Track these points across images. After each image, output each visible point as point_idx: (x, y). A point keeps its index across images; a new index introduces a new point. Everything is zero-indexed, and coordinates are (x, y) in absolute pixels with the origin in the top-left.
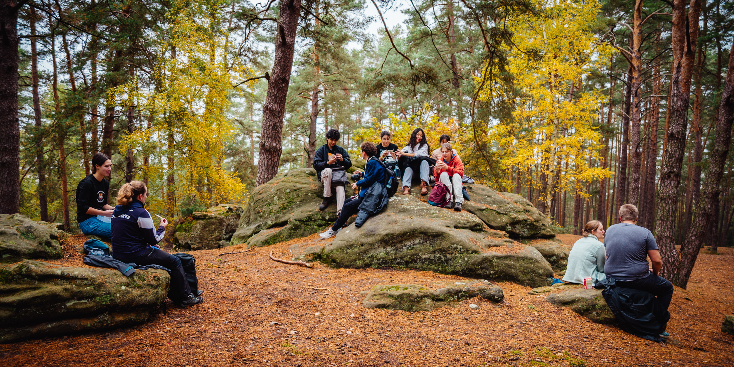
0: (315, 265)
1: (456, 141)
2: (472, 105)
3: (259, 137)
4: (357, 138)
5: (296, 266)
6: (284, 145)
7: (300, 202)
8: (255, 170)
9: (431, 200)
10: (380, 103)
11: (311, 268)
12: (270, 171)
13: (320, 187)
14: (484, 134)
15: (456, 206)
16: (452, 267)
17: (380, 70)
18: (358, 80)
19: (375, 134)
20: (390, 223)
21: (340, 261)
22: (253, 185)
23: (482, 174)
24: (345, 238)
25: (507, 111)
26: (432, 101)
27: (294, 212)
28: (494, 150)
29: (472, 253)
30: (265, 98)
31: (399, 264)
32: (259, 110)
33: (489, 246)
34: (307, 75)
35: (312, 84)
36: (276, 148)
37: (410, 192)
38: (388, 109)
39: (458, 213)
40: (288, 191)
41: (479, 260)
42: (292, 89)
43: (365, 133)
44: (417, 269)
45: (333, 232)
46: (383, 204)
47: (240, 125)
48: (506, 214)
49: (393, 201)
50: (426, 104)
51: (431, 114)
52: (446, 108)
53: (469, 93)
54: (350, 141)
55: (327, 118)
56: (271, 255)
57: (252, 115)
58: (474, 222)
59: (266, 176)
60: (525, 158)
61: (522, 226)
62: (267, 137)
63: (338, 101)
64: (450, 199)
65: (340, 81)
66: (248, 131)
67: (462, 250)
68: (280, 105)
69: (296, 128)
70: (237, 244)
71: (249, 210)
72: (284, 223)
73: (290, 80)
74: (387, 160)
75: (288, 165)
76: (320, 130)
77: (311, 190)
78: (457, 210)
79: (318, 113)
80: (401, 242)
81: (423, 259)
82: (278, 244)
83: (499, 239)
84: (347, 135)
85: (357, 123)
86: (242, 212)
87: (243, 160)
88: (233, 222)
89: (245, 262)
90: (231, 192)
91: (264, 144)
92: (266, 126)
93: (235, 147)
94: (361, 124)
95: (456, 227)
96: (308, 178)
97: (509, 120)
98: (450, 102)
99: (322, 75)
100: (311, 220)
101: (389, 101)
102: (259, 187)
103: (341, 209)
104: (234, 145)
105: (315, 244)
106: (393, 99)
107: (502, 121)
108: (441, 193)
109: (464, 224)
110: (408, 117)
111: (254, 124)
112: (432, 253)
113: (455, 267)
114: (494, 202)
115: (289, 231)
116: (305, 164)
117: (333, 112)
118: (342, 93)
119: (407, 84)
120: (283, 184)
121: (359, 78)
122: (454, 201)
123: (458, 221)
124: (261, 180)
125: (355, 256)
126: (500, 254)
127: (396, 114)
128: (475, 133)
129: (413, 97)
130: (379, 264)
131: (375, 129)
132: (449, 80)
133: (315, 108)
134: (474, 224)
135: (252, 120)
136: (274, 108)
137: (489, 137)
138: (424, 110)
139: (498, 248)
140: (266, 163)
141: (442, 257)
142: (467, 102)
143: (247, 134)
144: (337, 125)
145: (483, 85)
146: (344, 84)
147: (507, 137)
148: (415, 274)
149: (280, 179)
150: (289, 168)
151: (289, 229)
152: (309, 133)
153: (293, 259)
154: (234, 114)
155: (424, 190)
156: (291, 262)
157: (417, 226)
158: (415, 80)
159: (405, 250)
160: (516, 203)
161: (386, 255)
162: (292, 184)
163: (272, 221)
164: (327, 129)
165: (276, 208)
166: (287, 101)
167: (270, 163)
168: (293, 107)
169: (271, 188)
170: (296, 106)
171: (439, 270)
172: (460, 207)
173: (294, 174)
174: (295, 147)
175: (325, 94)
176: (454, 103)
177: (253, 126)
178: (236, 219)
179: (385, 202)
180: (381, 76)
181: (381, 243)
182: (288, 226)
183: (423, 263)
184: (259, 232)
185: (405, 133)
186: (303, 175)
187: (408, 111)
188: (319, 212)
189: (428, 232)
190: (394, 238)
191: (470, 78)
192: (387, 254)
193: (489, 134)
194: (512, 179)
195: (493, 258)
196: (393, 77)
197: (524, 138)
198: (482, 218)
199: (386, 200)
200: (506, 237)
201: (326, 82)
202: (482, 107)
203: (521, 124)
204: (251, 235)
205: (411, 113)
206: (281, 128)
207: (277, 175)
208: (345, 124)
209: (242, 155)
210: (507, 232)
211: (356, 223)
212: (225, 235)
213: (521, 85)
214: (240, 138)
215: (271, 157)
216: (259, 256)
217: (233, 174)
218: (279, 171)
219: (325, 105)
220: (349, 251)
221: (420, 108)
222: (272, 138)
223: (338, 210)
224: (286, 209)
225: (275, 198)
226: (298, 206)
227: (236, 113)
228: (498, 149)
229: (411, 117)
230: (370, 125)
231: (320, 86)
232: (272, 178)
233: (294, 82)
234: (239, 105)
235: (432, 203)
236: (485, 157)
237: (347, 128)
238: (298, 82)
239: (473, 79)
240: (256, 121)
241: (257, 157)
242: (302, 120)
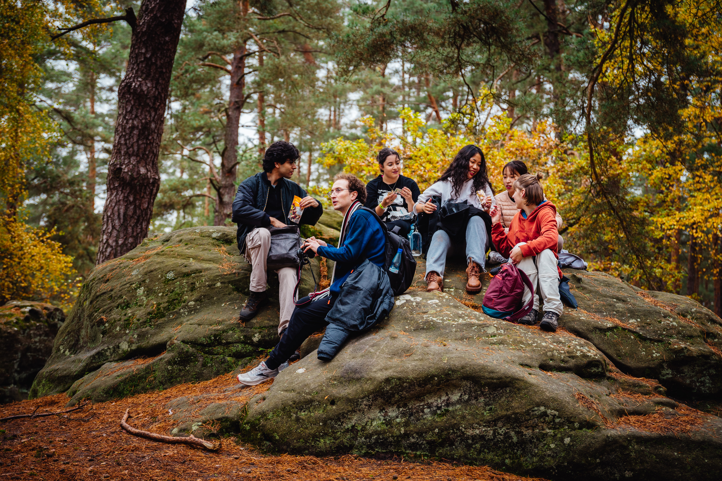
0: (224, 447)
1: (551, 171)
2: (588, 92)
3: (107, 151)
4: (329, 160)
5: (181, 448)
6: (165, 172)
7: (196, 301)
8: (96, 225)
9: (489, 304)
10: (383, 84)
11: (216, 451)
12: (130, 230)
13: (242, 268)
14: (614, 159)
15: (545, 319)
16: (535, 459)
17: (383, 12)
18: (333, 33)
19: (370, 154)
20: (395, 354)
21: (282, 437)
22: (90, 257)
23: (606, 249)
24: (295, 385)
25: (666, 107)
26: (497, 83)
27: (181, 323)
28: (638, 192)
29: (580, 428)
30: (125, 64)
31: (414, 447)
32: (111, 89)
33: (621, 413)
34: (220, 18)
35: (232, 38)
36: (145, 177)
37: (442, 286)
38: (400, 98)
39: (549, 336)
40: (170, 275)
41: (597, 445)
42: (186, 45)
43: (347, 149)
44: (454, 459)
45: (269, 370)
46: (380, 310)
47: (65, 123)
48: (659, 341)
49: (403, 305)
50: (484, 90)
51: (496, 110)
52: (529, 99)
53: (580, 66)
54: (313, 167)
55: (262, 114)
56: (123, 422)
57: (93, 101)
58: (584, 356)
59: (120, 242)
60: (707, 214)
61: (697, 368)
62: (126, 153)
63: (289, 77)
64: (531, 303)
65: (295, 32)
66: (84, 135)
67: (557, 420)
68: (157, 83)
69: (194, 135)
70: (46, 395)
71: (78, 317)
72: (160, 348)
73: (183, 28)
74: (393, 213)
75: (173, 217)
76: (246, 141)
77: (222, 276)
78: (548, 328)
79: (244, 102)
80: (419, 397)
81: (468, 438)
82: (142, 395)
83: (644, 398)
84: (307, 154)
85: (329, 126)
86: (63, 320)
87: (70, 201)
88: (40, 342)
89: (63, 438)
90: (38, 274)
91: (120, 169)
92: (124, 129)
93: (51, 172)
94: (339, 129)
95: (544, 367)
96: (217, 249)
97: (671, 129)
98: (539, 85)
99: (255, 19)
100: (220, 344)
101: (403, 80)
102: (105, 264)
103: (289, 319)
104: (51, 167)
105: (226, 398)
106: (411, 75)
107: (654, 129)
108: (511, 290)
109: (563, 361)
110: (444, 116)
111: (99, 121)
112: (488, 423)
113: (542, 458)
114: (633, 313)
115: (169, 367)
116: (212, 215)
117: (276, 102)
118: (299, 59)
119: (443, 45)
120: (160, 259)
121: (338, 27)
122: (541, 308)
123: (549, 354)
124: (109, 250)
125: (315, 427)
126: (645, 432)
127: (417, 110)
128: (592, 156)
129: (456, 73)
130: (370, 447)
131: (369, 142)
132: (537, 36)
133: (236, 91)
134: (585, 361)
135: (93, 112)
136: (144, 88)
137: (624, 165)
138: (479, 103)
139: (641, 418)
140: (122, 211)
141: (512, 433)
142: (576, 83)
143: (81, 143)
144: (286, 130)
145: (613, 48)
146: (302, 39)
147: (668, 165)
148: (451, 472)
149: (154, 248)
150: (174, 223)
151: (169, 363)
152: (221, 145)
153: (175, 430)
154: (51, 98)
155: (473, 281)
156: (171, 438)
157: (457, 363)
158: (460, 36)
159: (429, 417)
160: (685, 316)
161: (384, 427)
162: (180, 261)
163: (131, 343)
164: (262, 138)
165: (140, 313)
166: (174, 73)
167: (130, 213)
168: (187, 88)
169: (132, 269)
170: (195, 86)
171: (504, 464)
172: (554, 321)
173: (185, 237)
174: (191, 176)
175: (261, 61)
176: (548, 86)
177: (94, 126)
178: (47, 334)
179: (385, 306)
180: (386, 24)
181: (375, 399)
182: (166, 356)
183: (469, 447)
184: (99, 367)
185: (436, 153)
186: (206, 241)
187: (443, 104)
188: (238, 325)
189: (480, 377)
190: (403, 389)
191: (586, 31)
192: (388, 423)
193: (624, 158)
194: (678, 261)
195: (630, 441)
196: (413, 28)
197: (705, 167)
198: (604, 347)
199: (387, 301)
200: (660, 393)
201: (262, 34)
202: (609, 97)
203: (699, 138)
204: (81, 374)
205: (451, 107)
206: (160, 135)
207: (146, 240)
208: (303, 128)
209: (67, 191)
210: (663, 382)
211: (319, 353)
212: (19, 373)
213: (703, 48)
214: (64, 152)
215: (135, 199)
216: (96, 423)
217: (44, 234)
218: (151, 227)
219: (259, 85)
220: (303, 414)
221: (471, 98)
222: (137, 155)
223: (282, 321)
224: (163, 316)
225: (141, 291)
226: (192, 311)
227: (57, 94)
228: (646, 191)
229: (450, 116)
230: (358, 132)
231: (249, 42)
232: (133, 246)
233: (191, 31)
234: (64, 78)
235: (490, 311)
236: (613, 208)
237: (308, 137)
238: (201, 32)
239: (593, 35)
240: (102, 115)
241: (102, 195)
242: (206, 116)
